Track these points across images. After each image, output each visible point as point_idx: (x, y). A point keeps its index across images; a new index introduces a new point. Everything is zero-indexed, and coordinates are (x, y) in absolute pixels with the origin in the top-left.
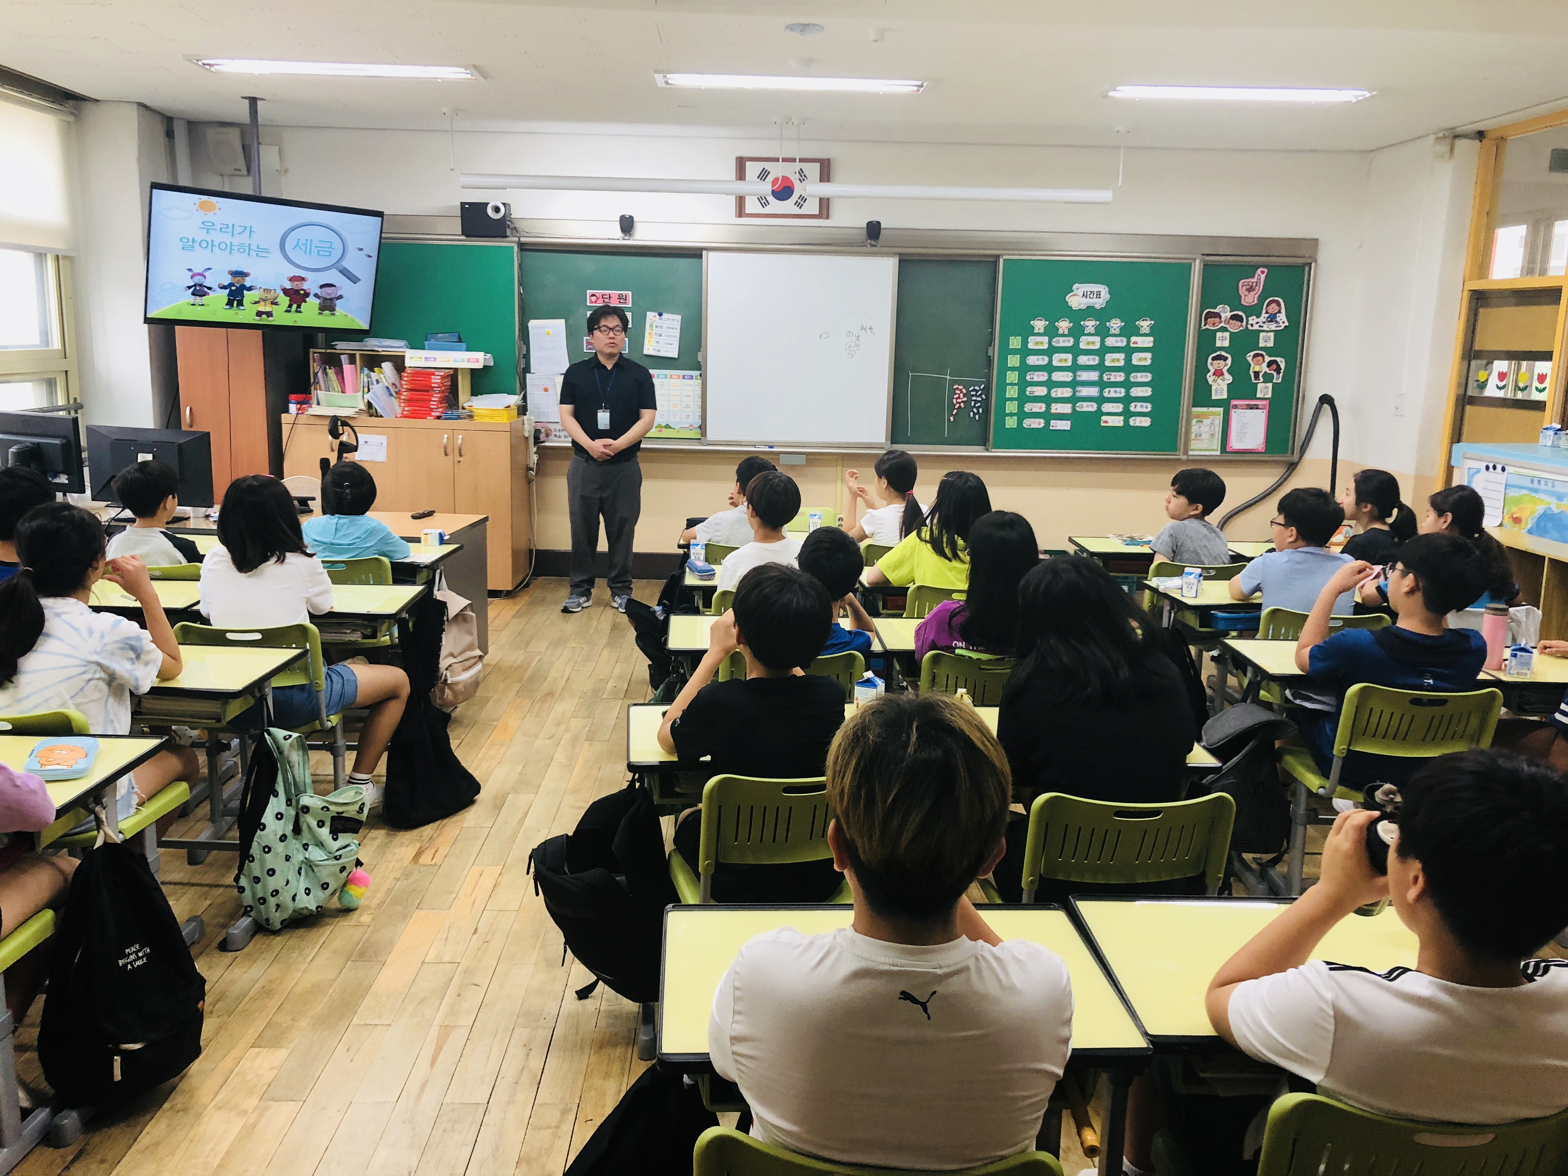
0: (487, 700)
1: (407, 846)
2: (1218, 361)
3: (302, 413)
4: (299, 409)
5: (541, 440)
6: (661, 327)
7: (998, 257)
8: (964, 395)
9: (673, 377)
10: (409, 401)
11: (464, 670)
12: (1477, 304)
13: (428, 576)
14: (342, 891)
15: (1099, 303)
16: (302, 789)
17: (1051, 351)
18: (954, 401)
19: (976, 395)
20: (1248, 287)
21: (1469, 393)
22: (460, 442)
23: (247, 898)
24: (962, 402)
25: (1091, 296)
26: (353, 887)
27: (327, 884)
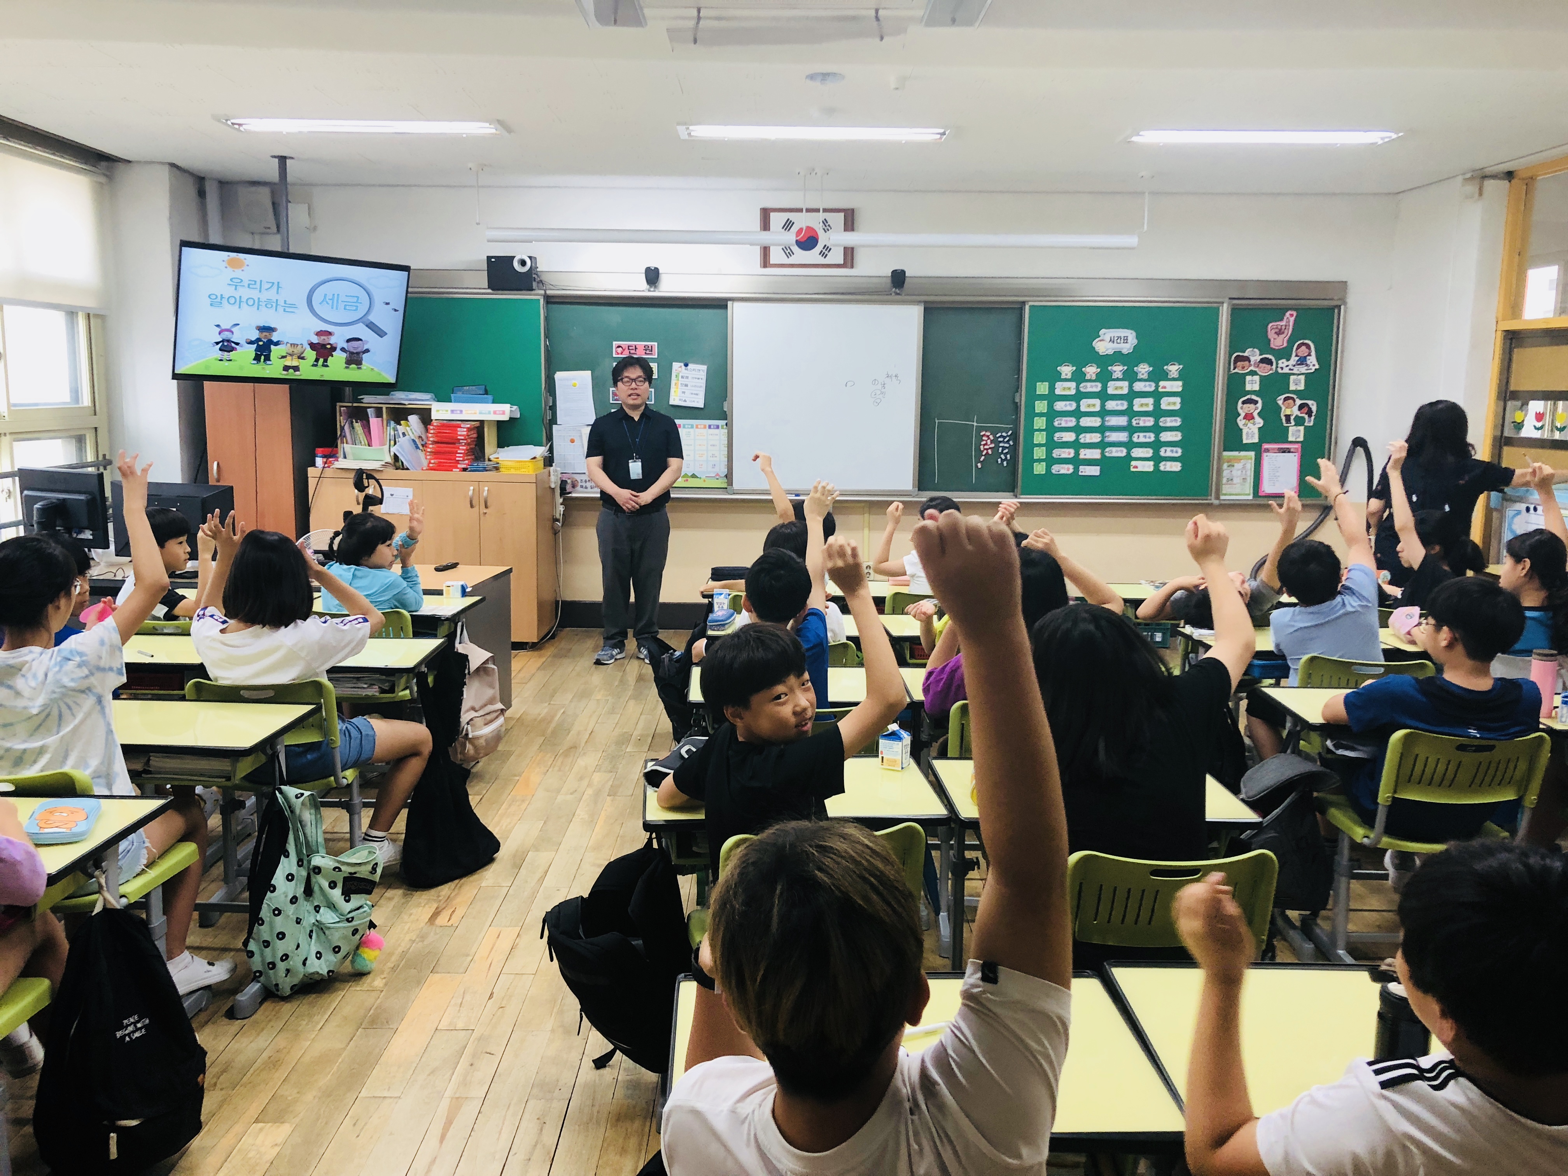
0: (508, 754)
1: (424, 906)
2: (1248, 405)
3: (329, 467)
4: (326, 463)
5: (568, 491)
6: (687, 377)
7: (1024, 303)
8: (992, 442)
9: (699, 426)
10: (435, 453)
11: (486, 724)
12: (1511, 344)
13: (450, 627)
14: (355, 954)
15: (1126, 348)
16: (314, 848)
17: (1079, 396)
18: (982, 447)
19: (1003, 441)
20: (1277, 330)
21: (1506, 434)
22: (485, 493)
23: (256, 963)
24: (990, 448)
25: (1119, 341)
26: (366, 950)
27: (339, 948)
